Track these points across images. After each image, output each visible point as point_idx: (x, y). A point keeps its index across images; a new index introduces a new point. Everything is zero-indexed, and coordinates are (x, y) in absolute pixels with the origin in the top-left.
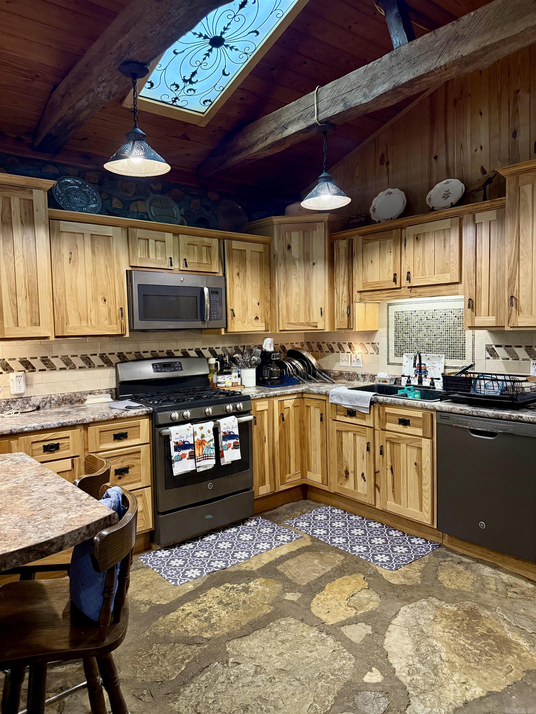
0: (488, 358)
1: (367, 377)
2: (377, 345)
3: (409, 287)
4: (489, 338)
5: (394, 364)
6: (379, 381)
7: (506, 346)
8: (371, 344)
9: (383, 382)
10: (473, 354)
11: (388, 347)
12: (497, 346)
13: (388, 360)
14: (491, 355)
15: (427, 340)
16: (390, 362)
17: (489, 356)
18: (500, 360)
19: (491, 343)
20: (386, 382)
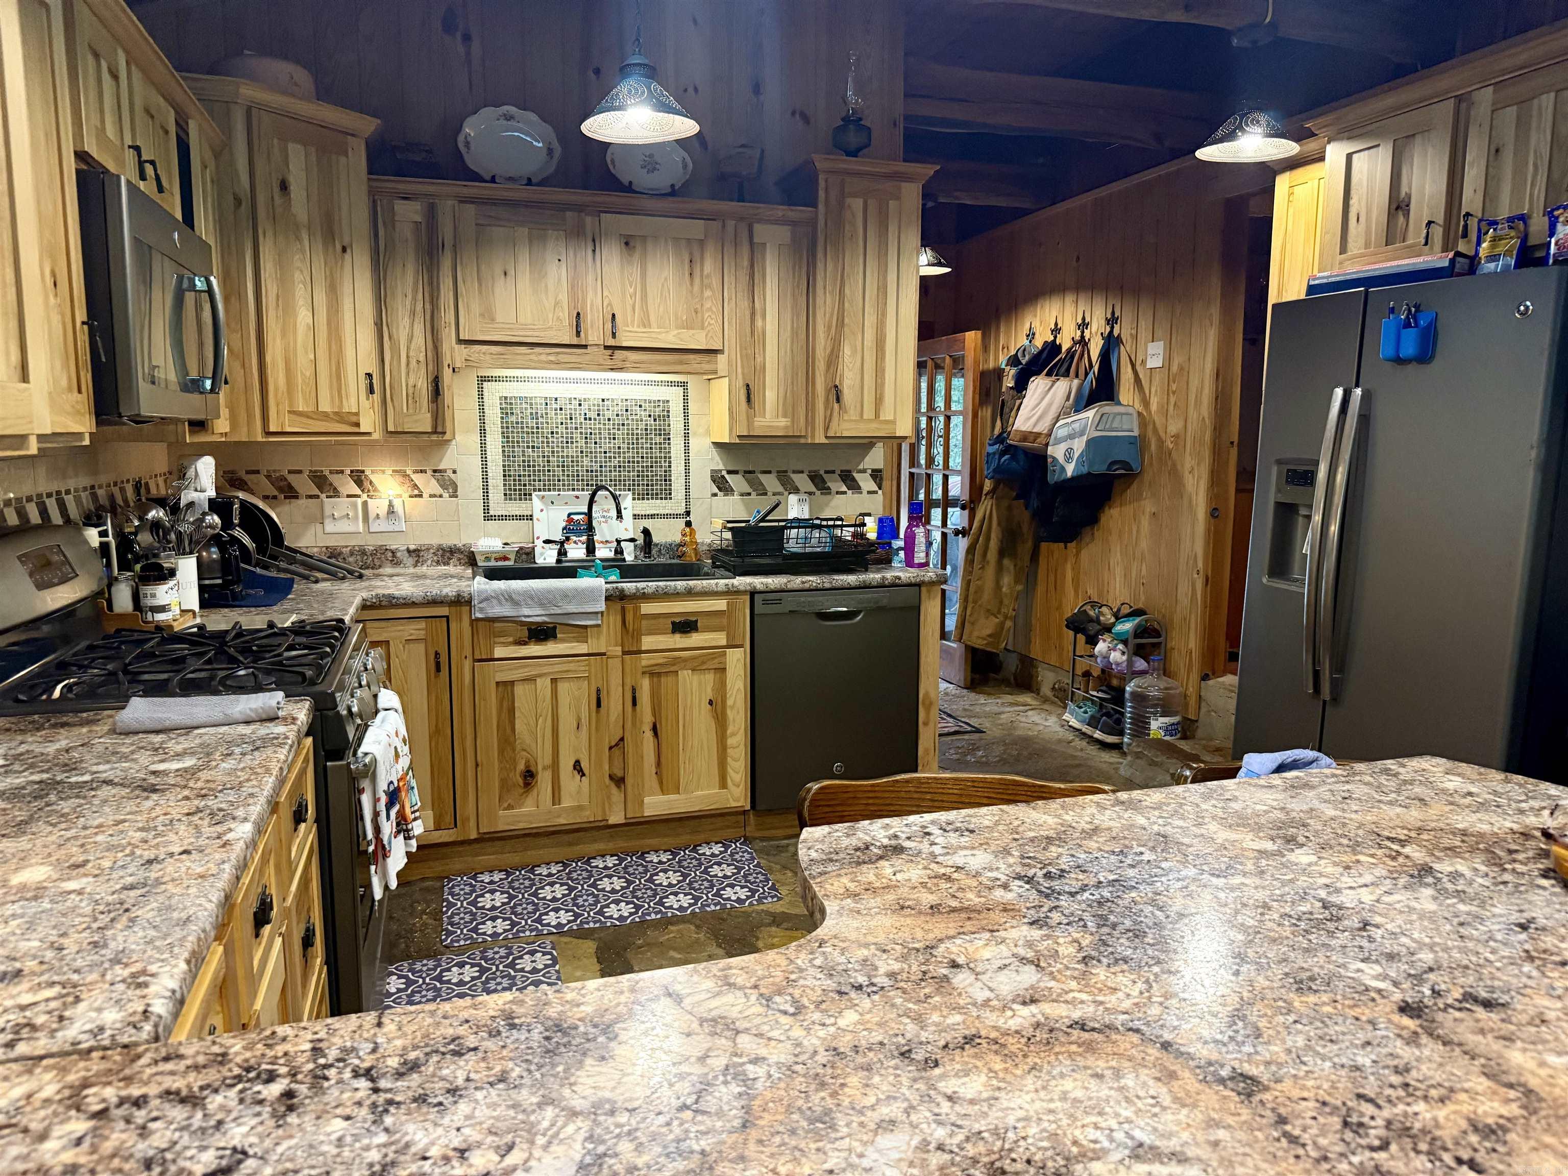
0: (715, 495)
1: (429, 556)
2: (452, 476)
3: (607, 347)
4: (717, 458)
5: (502, 518)
6: (488, 559)
7: (746, 472)
8: (430, 473)
9: (497, 560)
10: (687, 488)
11: (485, 480)
12: (729, 472)
13: (486, 509)
14: (720, 489)
15: (586, 462)
16: (492, 513)
17: (716, 490)
18: (737, 497)
19: (721, 467)
20: (505, 559)
